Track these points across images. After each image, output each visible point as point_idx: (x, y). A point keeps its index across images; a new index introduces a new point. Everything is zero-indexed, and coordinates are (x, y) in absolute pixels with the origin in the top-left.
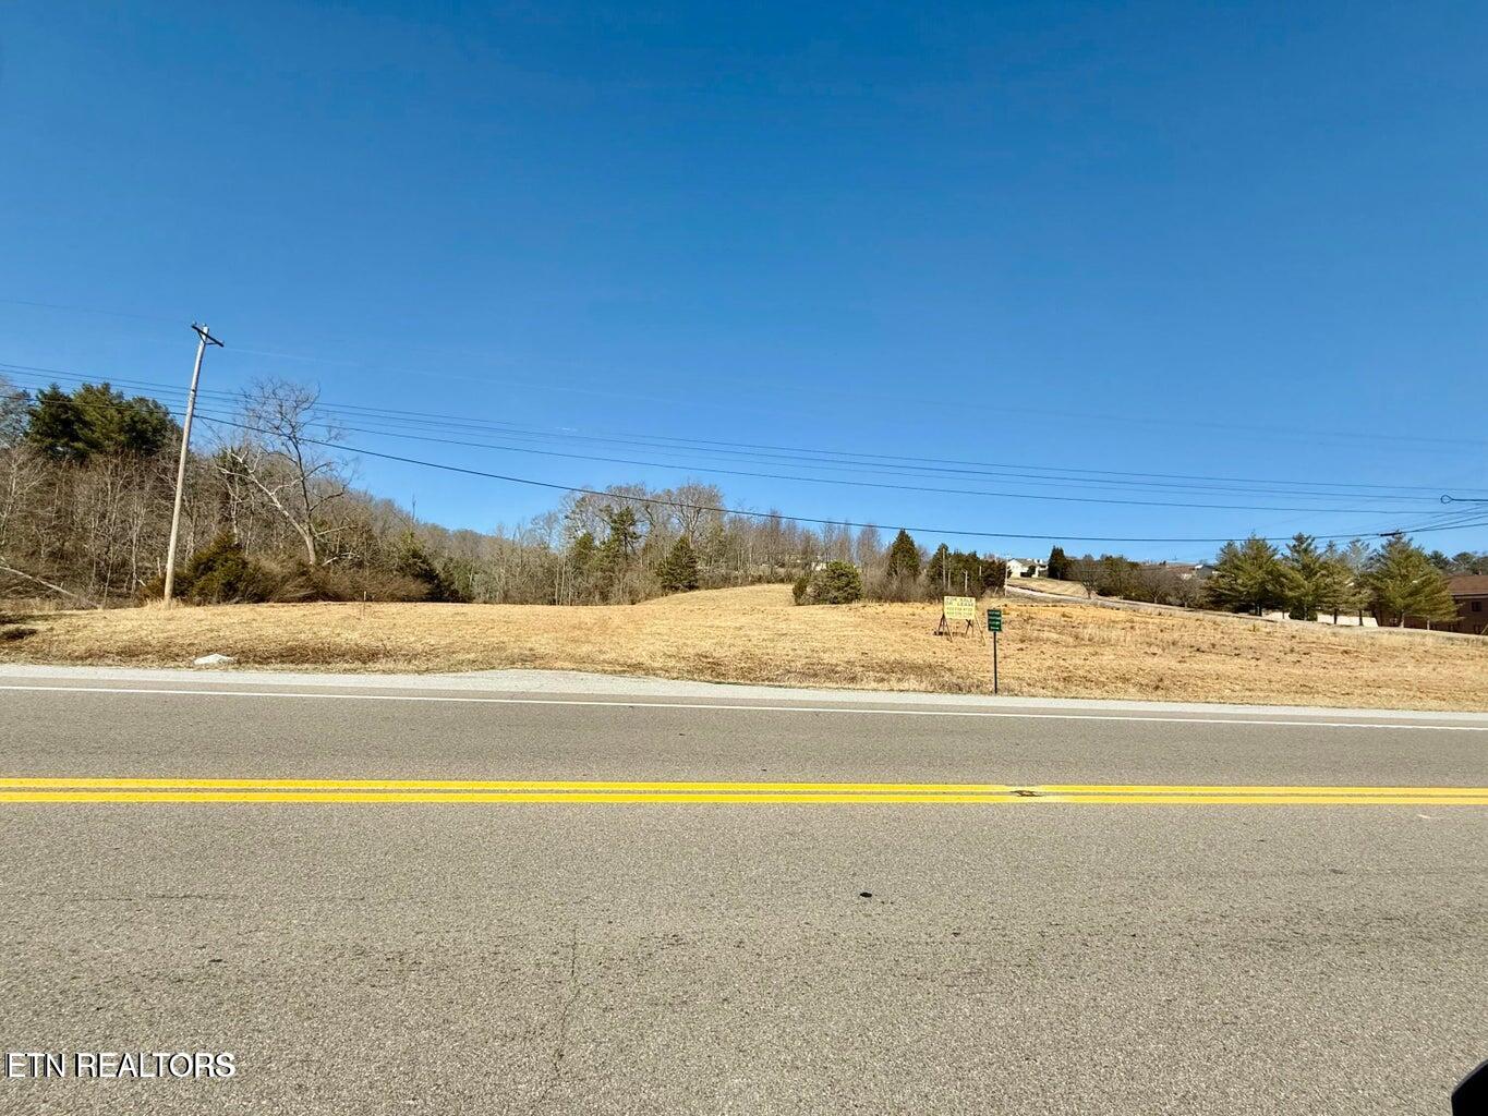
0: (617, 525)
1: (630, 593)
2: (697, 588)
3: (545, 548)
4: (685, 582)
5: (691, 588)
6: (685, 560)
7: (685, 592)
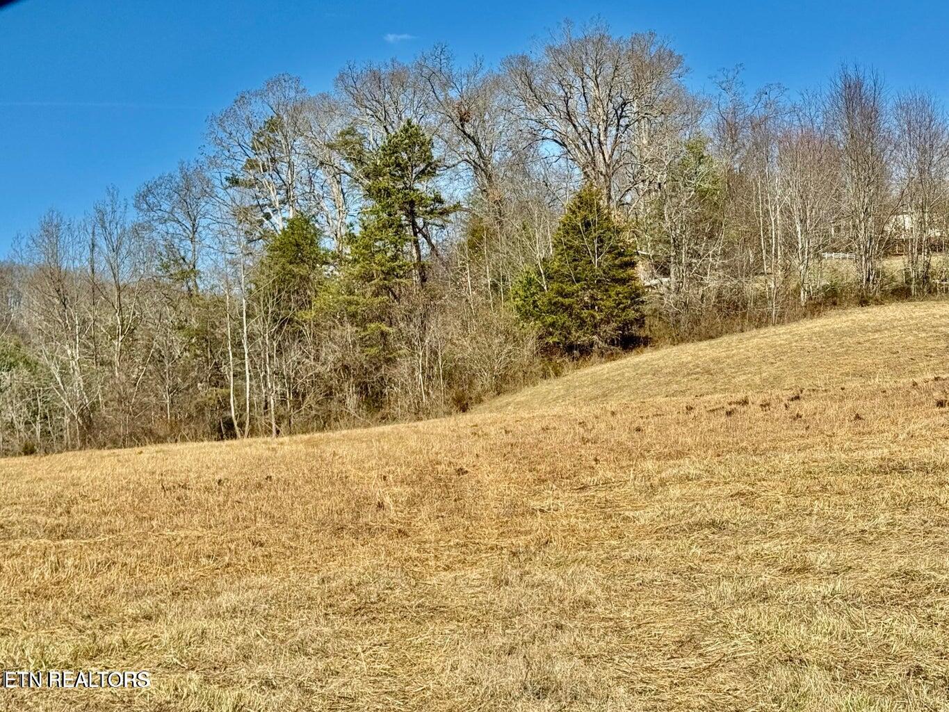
0: (384, 182)
1: (449, 376)
2: (647, 342)
3: (184, 276)
4: (609, 329)
5: (629, 342)
6: (600, 262)
7: (612, 357)
